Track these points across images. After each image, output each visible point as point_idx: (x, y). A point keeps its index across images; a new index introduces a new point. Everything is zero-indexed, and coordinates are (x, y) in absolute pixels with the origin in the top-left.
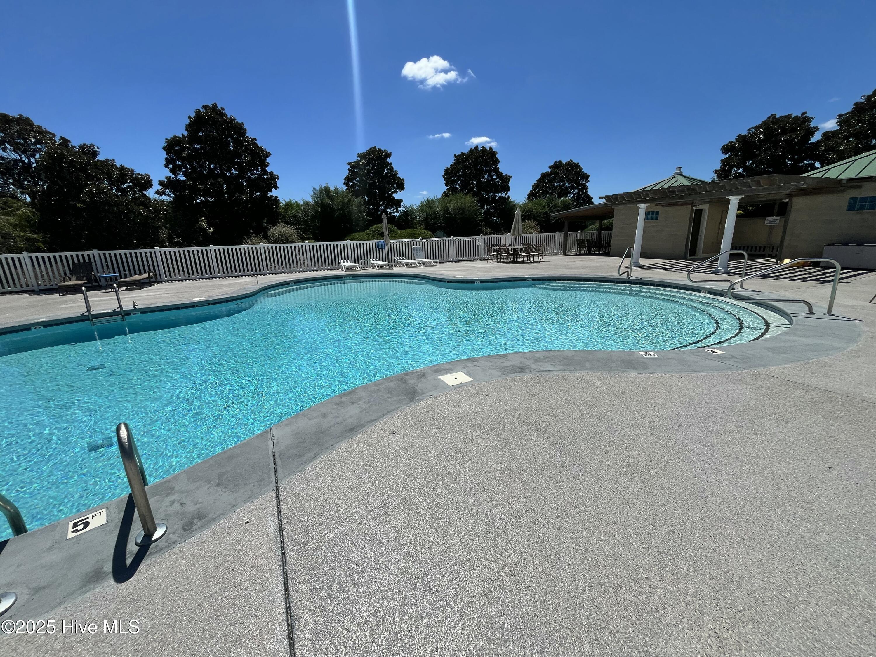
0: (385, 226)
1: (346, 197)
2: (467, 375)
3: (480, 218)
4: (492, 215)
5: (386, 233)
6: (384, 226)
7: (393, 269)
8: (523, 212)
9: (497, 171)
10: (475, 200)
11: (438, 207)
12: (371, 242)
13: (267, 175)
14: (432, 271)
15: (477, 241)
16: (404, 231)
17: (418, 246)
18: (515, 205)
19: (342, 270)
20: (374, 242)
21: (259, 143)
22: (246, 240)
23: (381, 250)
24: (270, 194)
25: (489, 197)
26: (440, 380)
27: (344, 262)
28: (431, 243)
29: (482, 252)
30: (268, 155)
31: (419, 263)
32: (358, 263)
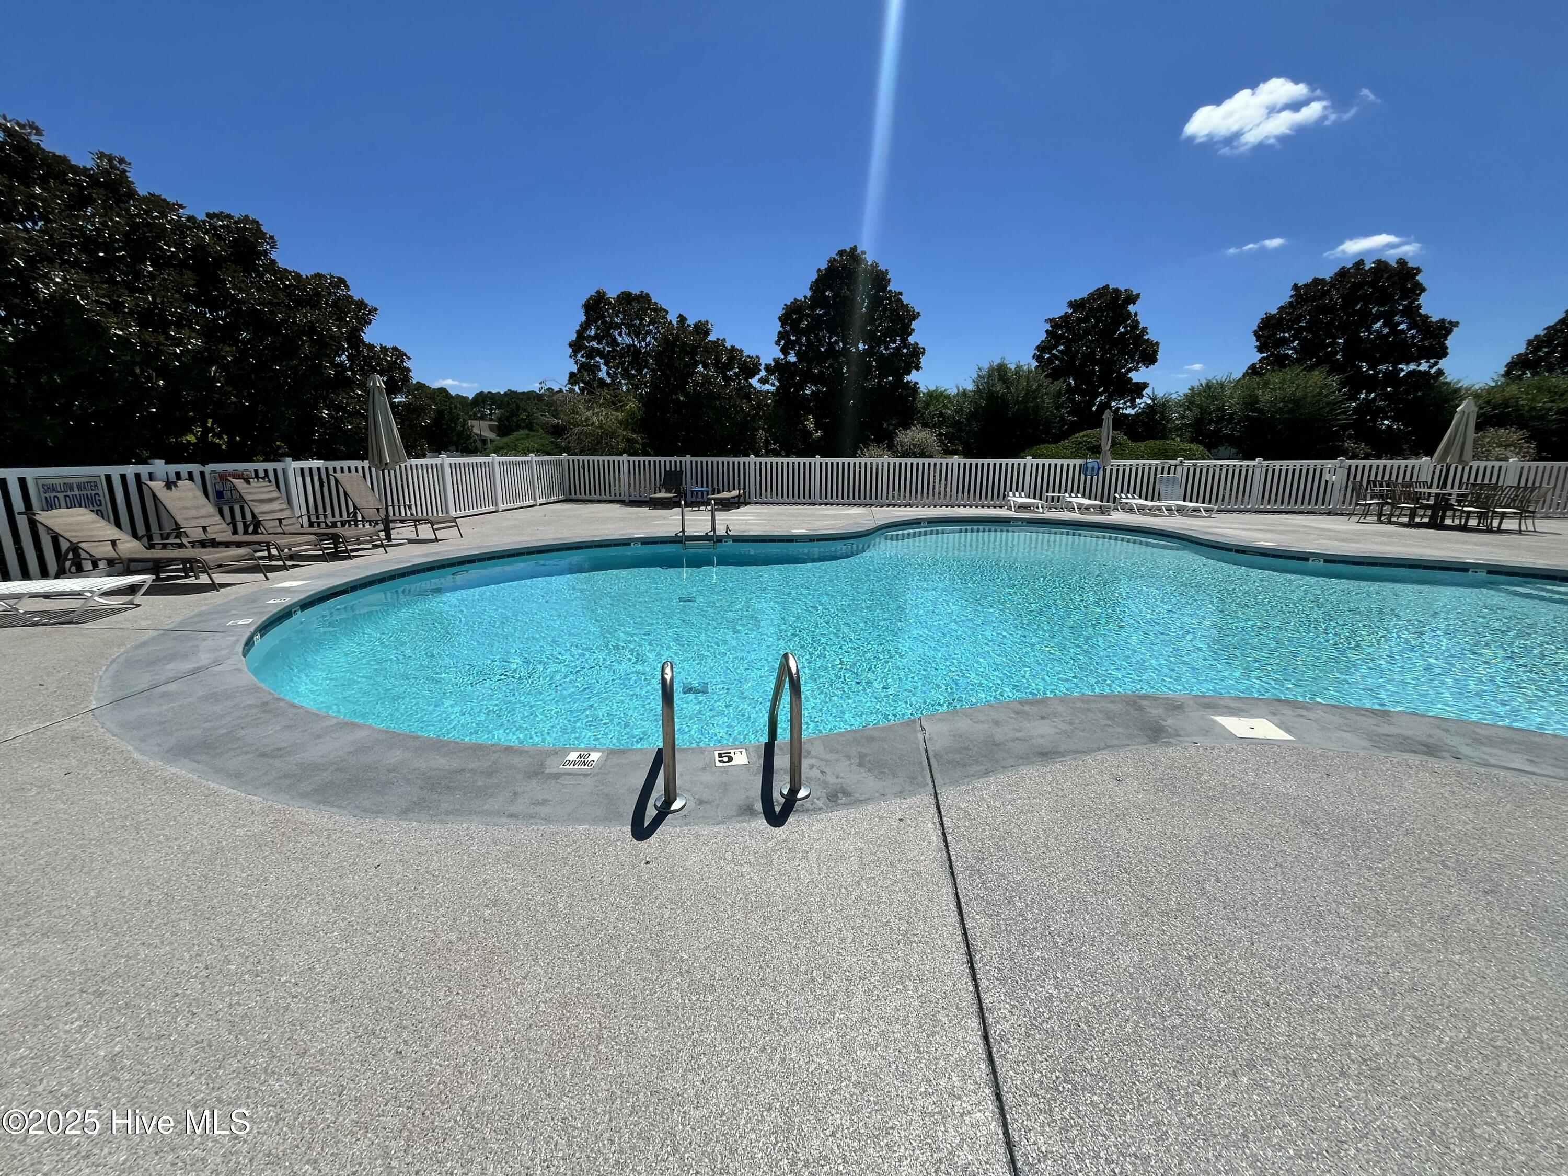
0: (1106, 434)
1: (1034, 380)
2: (1280, 728)
3: (1343, 420)
4: (1381, 413)
5: (1106, 446)
6: (1104, 434)
7: (1109, 515)
8: (1482, 408)
9: (1412, 312)
10: (1334, 381)
11: (1231, 397)
12: (1072, 462)
13: (908, 349)
14: (1197, 526)
15: (1325, 473)
16: (1142, 445)
17: (1172, 475)
18: (1457, 391)
19: (1010, 509)
20: (1078, 462)
21: (905, 299)
22: (862, 450)
23: (1089, 478)
24: (907, 378)
25: (1377, 373)
26: (1215, 722)
27: (1014, 496)
28: (1205, 470)
29: (1337, 496)
30: (915, 316)
31: (1169, 509)
32: (1041, 499)
